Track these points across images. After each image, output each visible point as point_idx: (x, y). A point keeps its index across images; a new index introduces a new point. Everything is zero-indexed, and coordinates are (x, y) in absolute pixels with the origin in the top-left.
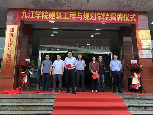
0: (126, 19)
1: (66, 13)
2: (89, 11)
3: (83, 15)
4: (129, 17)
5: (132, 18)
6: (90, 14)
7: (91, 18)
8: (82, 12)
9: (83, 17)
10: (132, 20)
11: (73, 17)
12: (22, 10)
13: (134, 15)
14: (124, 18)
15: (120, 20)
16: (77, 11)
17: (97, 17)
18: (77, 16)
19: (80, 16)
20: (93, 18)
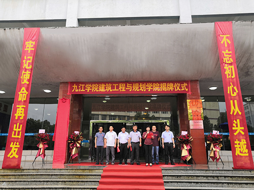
0: (177, 88)
1: (115, 85)
2: (139, 82)
3: (132, 86)
4: (180, 86)
5: (183, 87)
6: (139, 85)
7: (141, 89)
8: (132, 83)
9: (133, 88)
10: (183, 89)
11: (122, 88)
12: (72, 83)
13: (185, 84)
14: (174, 88)
15: (171, 90)
16: (126, 82)
17: (146, 87)
18: (126, 87)
19: (129, 88)
20: (143, 88)
